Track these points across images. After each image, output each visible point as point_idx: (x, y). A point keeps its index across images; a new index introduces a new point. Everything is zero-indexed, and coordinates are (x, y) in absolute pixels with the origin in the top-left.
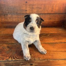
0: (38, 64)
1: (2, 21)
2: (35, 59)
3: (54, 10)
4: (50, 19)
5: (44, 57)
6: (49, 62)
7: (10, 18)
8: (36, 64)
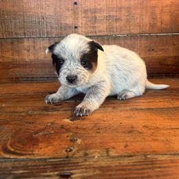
0: (97, 172)
1: (6, 60)
2: (86, 154)
3: (159, 24)
4: (149, 50)
5: (129, 148)
6: (153, 162)
7: (28, 51)
8: (91, 174)
